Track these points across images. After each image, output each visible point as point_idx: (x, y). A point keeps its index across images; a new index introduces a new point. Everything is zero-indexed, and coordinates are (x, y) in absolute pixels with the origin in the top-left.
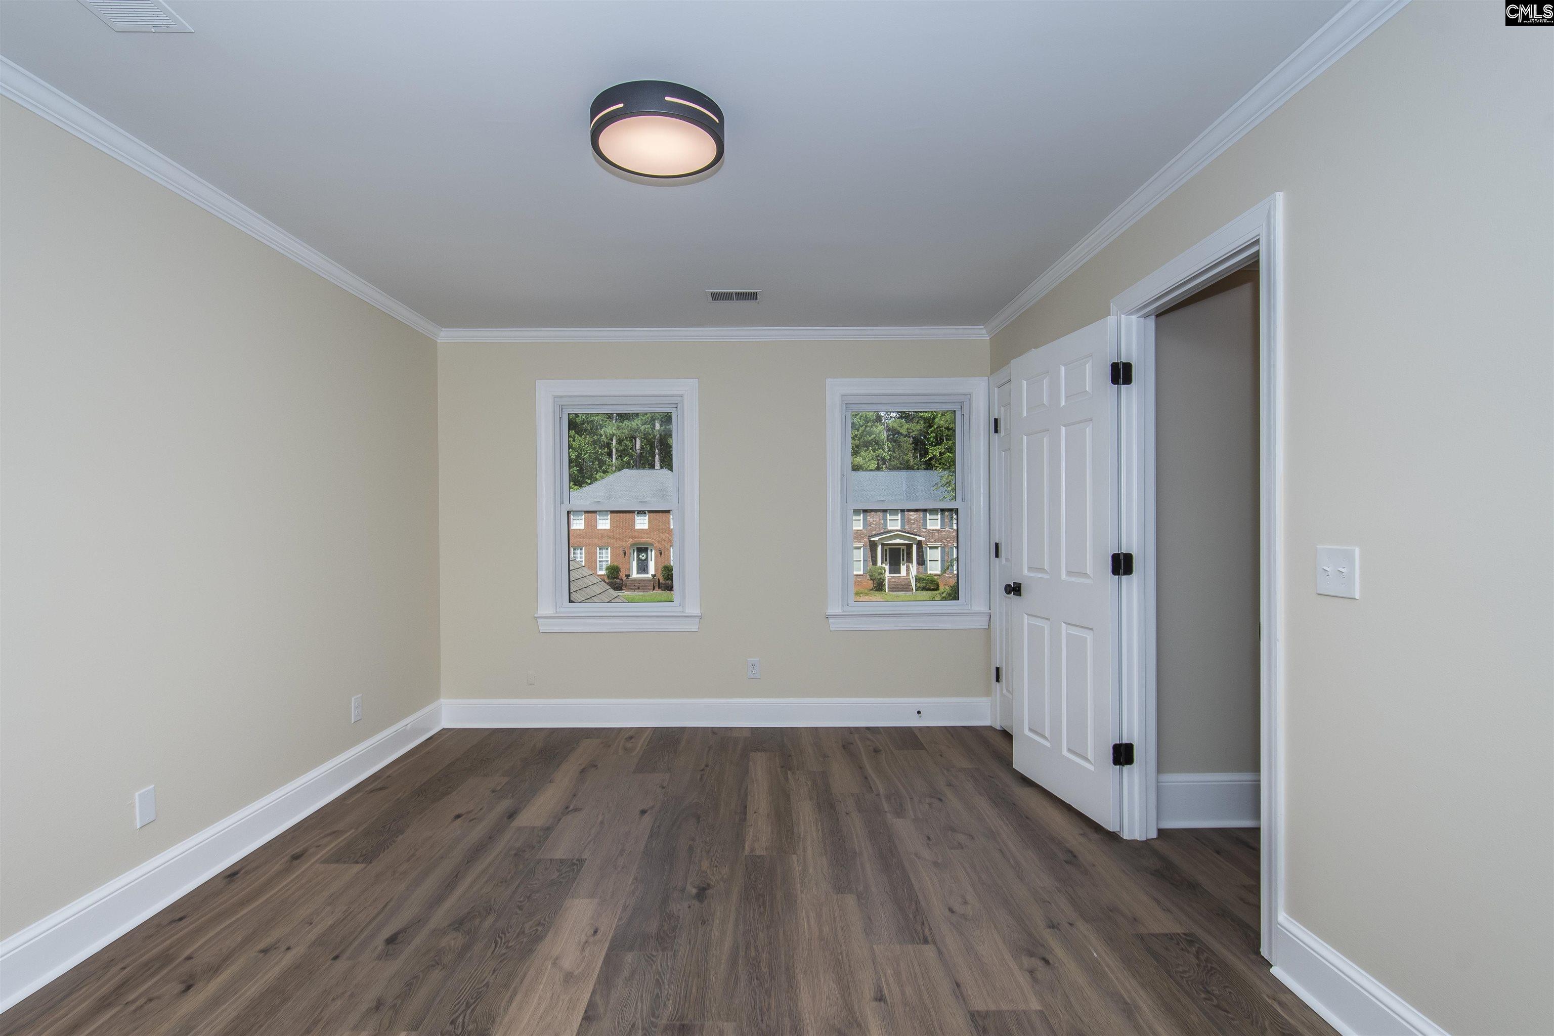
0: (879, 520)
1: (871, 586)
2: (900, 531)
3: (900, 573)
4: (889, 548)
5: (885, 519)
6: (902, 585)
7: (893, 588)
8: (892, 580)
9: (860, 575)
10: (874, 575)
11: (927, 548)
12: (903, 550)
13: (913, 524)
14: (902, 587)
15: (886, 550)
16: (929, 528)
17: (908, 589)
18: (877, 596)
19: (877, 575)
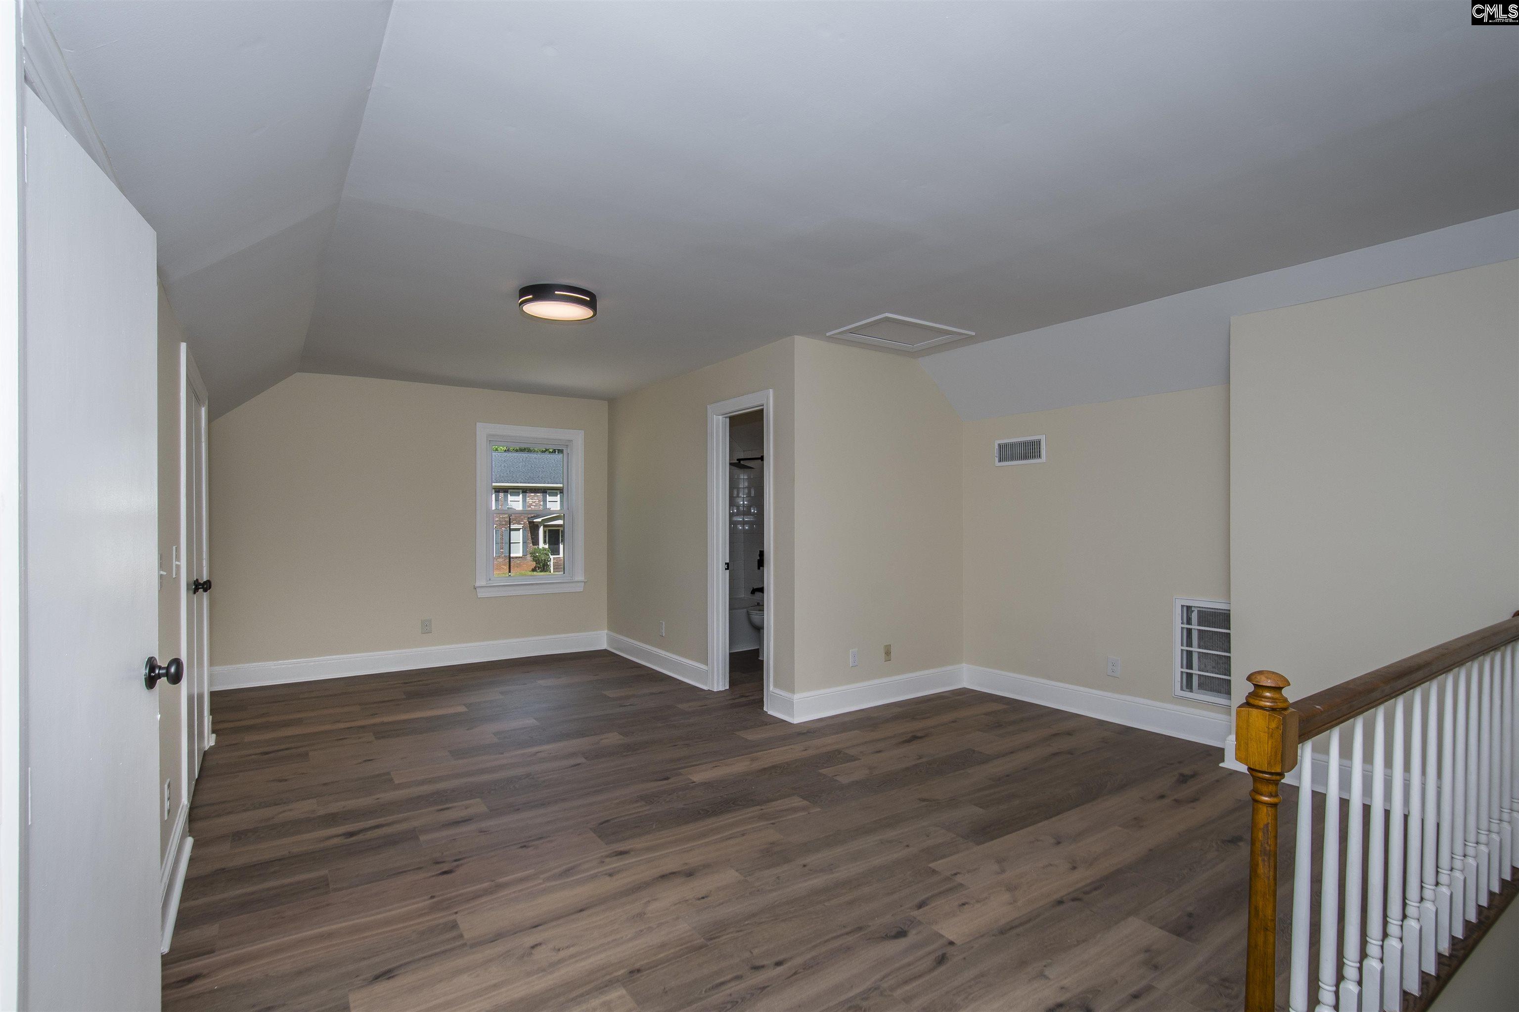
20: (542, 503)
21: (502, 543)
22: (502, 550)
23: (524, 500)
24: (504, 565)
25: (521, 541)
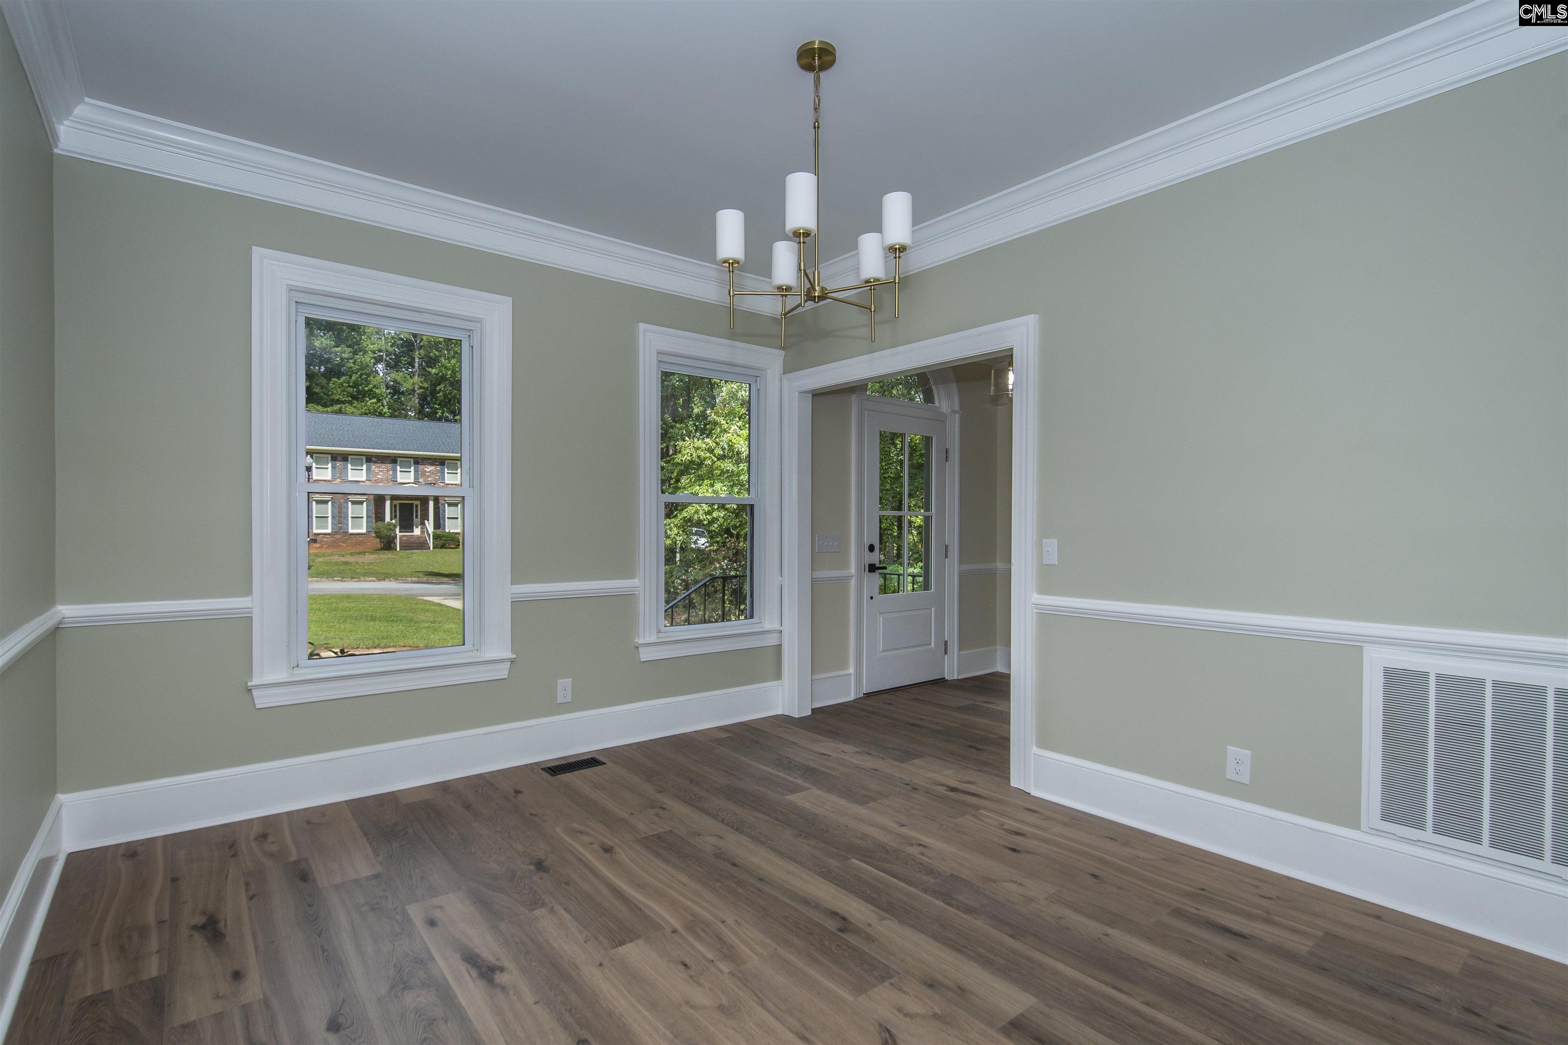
0: (387, 470)
1: (379, 546)
2: (413, 483)
3: (413, 532)
4: (400, 504)
5: (395, 470)
6: (416, 543)
7: (405, 546)
8: (404, 538)
9: (362, 534)
10: (383, 531)
11: (445, 504)
12: (417, 506)
13: (429, 476)
14: (416, 545)
15: (395, 506)
16: (447, 482)
17: (424, 548)
18: (386, 556)
19: (386, 531)
20: (391, 472)
21: (341, 517)
22: (340, 525)
23: (368, 469)
24: (342, 542)
25: (365, 515)
